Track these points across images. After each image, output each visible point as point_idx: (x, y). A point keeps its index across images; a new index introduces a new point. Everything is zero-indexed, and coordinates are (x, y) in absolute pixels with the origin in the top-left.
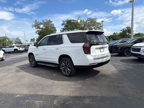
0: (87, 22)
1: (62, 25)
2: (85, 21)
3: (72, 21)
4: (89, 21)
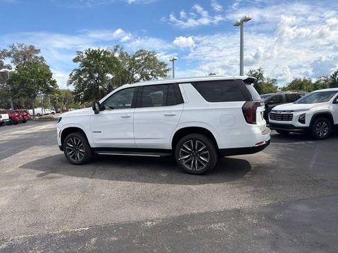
0: (136, 59)
1: (75, 60)
2: (131, 57)
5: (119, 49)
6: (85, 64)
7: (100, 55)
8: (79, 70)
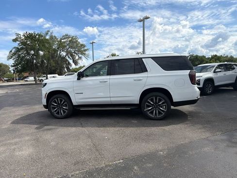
0: (62, 41)
1: (15, 40)
2: (59, 39)
3: (37, 37)
4: (65, 39)
5: (49, 33)
6: (23, 43)
7: (35, 37)
8: (18, 48)
